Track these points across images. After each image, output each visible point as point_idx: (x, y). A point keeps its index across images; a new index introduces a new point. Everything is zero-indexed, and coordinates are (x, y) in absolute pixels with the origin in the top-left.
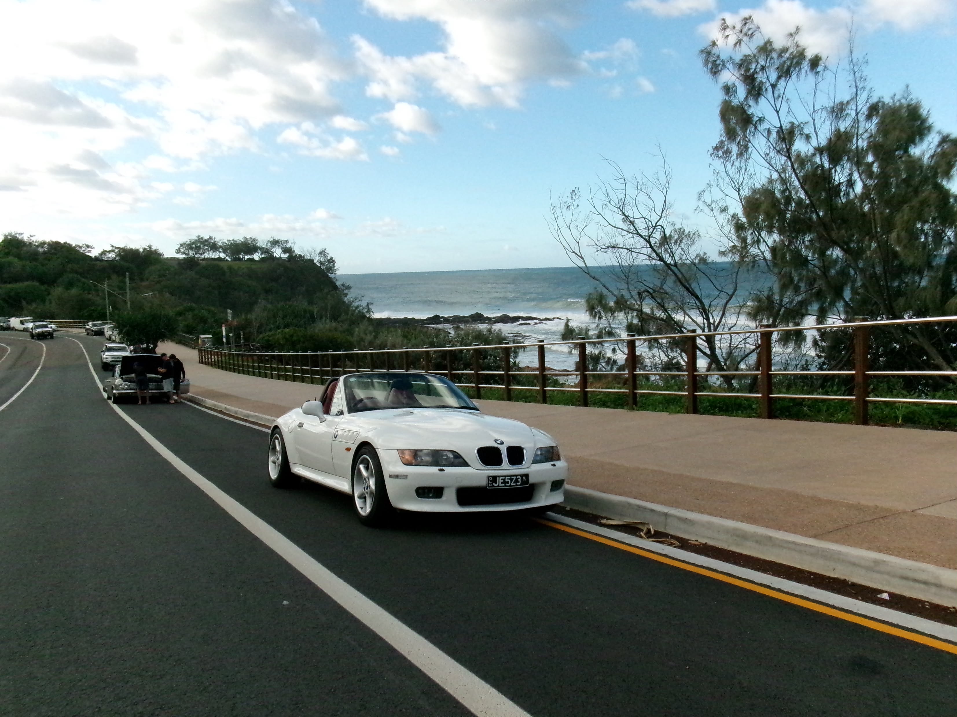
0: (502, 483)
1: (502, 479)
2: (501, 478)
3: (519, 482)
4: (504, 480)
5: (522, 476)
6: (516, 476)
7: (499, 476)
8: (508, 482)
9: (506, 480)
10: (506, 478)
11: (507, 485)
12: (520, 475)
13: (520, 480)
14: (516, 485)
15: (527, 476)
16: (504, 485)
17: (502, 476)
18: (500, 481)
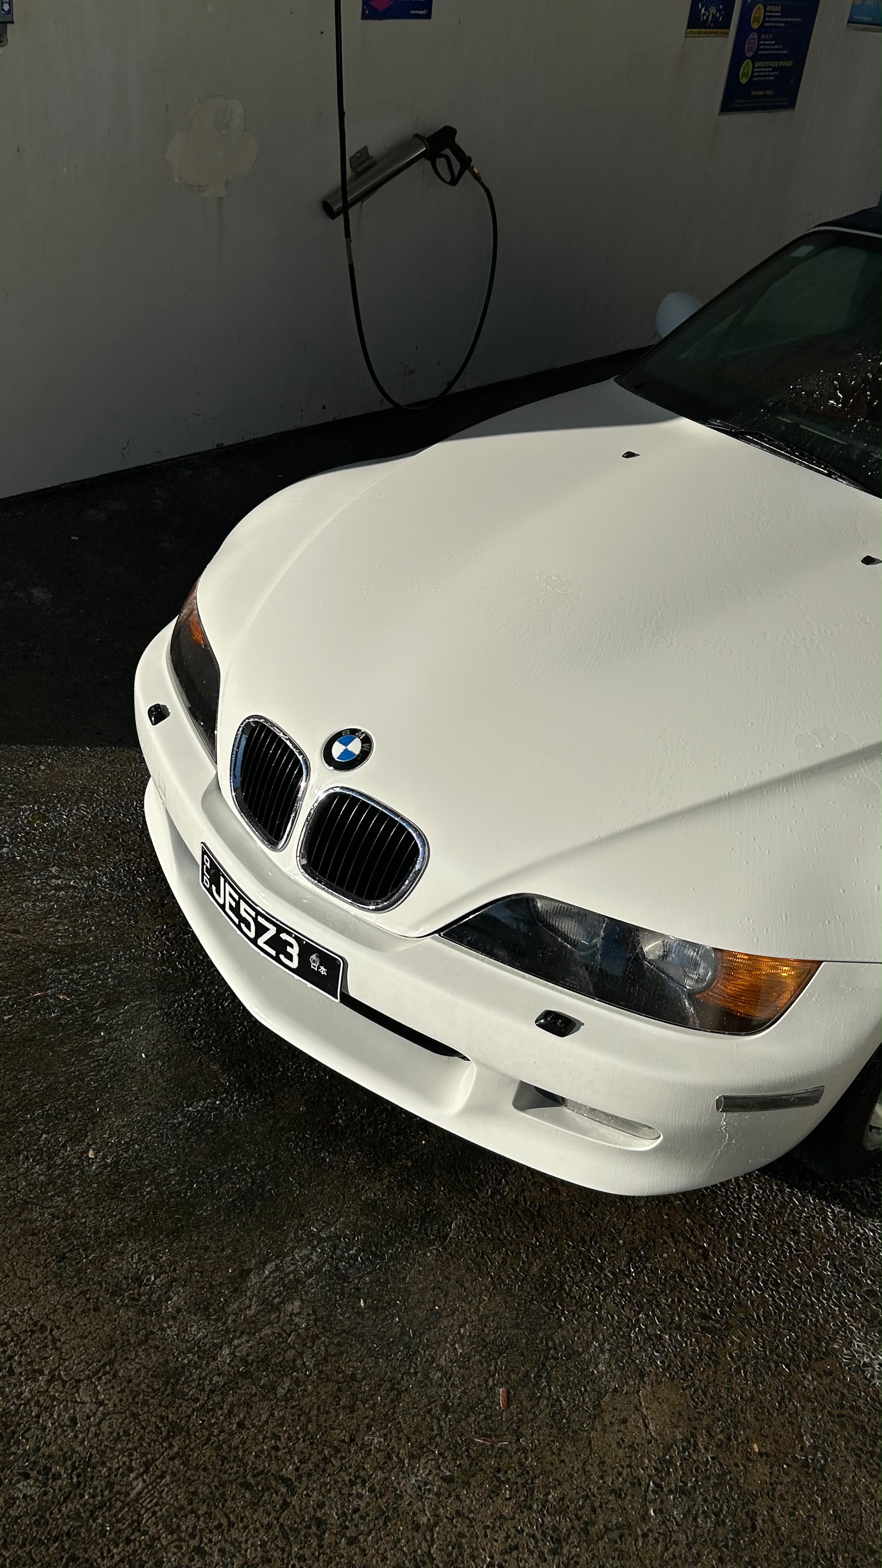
0: (232, 909)
1: (231, 896)
2: (229, 888)
3: (289, 957)
4: (237, 903)
5: (306, 947)
6: (280, 928)
7: (225, 878)
8: (247, 924)
9: (243, 913)
10: (244, 905)
11: (244, 928)
12: (298, 939)
13: (294, 952)
15: (332, 963)
16: (235, 919)
17: (232, 887)
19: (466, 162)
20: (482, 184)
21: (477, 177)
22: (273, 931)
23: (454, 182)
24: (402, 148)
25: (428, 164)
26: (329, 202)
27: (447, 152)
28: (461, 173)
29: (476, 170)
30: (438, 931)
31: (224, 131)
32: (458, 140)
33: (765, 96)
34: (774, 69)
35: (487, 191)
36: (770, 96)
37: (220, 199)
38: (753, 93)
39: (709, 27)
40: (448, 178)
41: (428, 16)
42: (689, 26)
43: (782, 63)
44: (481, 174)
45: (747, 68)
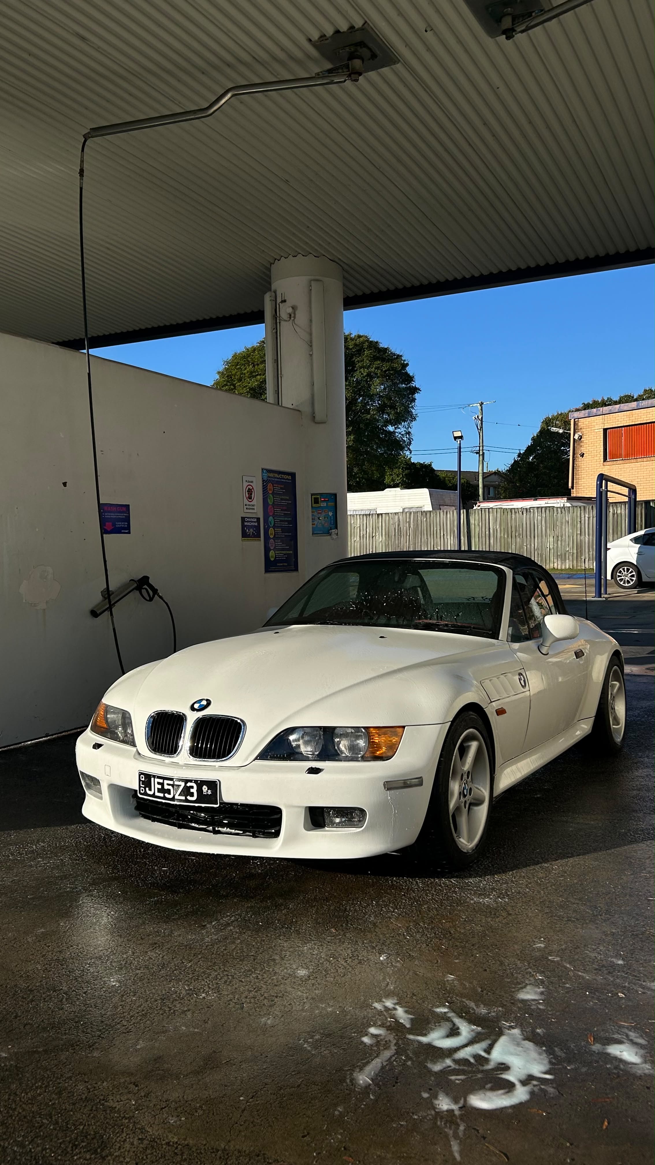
0: (159, 791)
1: (159, 783)
2: (157, 780)
3: (192, 795)
4: (162, 784)
5: (200, 784)
6: (187, 781)
7: (154, 777)
8: (168, 792)
9: (166, 787)
10: (166, 782)
11: (167, 795)
12: (196, 782)
13: (194, 791)
14: (187, 801)
15: (213, 785)
16: (161, 795)
17: (159, 777)
18: (155, 784)
19: (155, 591)
20: (164, 601)
21: (161, 597)
22: (183, 784)
23: (151, 599)
24: (125, 586)
25: (137, 593)
26: (95, 609)
27: (145, 586)
28: (154, 596)
29: (160, 594)
30: (256, 759)
31: (45, 580)
32: (151, 581)
33: (283, 566)
34: (285, 554)
35: (166, 603)
36: (286, 566)
37: (44, 610)
38: (278, 564)
39: (251, 537)
40: (148, 599)
41: (129, 533)
42: (243, 537)
43: (287, 552)
44: (163, 597)
45: (272, 553)
